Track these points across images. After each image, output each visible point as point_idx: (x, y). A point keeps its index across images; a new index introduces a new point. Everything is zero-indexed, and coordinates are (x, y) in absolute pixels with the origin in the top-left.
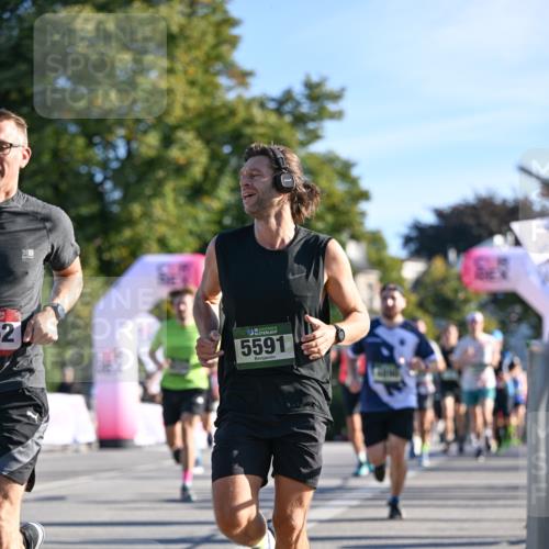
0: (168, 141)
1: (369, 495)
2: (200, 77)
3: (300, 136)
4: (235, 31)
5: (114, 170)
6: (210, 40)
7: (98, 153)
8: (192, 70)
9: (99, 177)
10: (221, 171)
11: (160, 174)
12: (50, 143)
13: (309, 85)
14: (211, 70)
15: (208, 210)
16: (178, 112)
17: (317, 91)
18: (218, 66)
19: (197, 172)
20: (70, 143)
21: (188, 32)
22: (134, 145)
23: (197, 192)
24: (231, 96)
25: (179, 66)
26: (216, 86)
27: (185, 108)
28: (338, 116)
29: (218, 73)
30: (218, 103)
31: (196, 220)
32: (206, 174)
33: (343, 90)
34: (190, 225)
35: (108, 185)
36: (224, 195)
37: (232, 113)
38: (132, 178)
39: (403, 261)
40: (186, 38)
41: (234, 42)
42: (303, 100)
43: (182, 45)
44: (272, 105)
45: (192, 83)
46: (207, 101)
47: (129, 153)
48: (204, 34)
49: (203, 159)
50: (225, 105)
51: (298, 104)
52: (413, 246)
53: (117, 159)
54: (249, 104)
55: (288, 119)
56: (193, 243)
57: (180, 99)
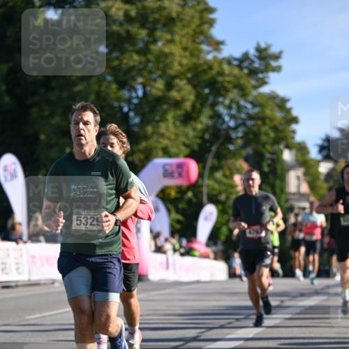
0: (169, 86)
1: (298, 311)
2: (190, 45)
3: (253, 82)
4: (212, 16)
5: (135, 105)
6: (197, 21)
7: (125, 94)
8: (184, 40)
9: (126, 109)
10: (203, 105)
11: (165, 107)
12: (95, 87)
13: (259, 50)
14: (197, 40)
15: (194, 129)
16: (176, 67)
17: (264, 54)
18: (202, 38)
19: (188, 105)
20: (108, 87)
21: (182, 17)
22: (148, 88)
23: (188, 118)
24: (210, 57)
25: (177, 38)
26: (200, 51)
27: (180, 64)
28: (278, 69)
29: (201, 43)
30: (201, 61)
31: (187, 135)
32: (193, 106)
33: (281, 52)
34: (183, 139)
35: (132, 114)
36: (205, 120)
37: (210, 68)
38: (147, 110)
39: (319, 161)
40: (181, 20)
41: (211, 23)
42: (255, 59)
43: (179, 24)
44: (235, 63)
45: (185, 49)
46: (194, 60)
47: (145, 93)
48: (193, 17)
49: (192, 97)
50: (206, 62)
51: (252, 62)
52: (325, 152)
53: (137, 97)
54: (221, 62)
55: (246, 71)
56: (185, 151)
57: (178, 58)
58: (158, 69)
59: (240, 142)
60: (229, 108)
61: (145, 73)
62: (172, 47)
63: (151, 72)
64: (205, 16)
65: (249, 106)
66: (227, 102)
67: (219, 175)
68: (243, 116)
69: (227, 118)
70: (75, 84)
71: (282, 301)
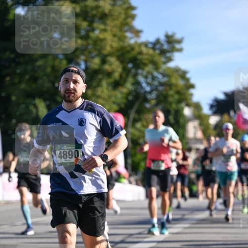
0: (104, 61)
2: (119, 33)
3: (163, 59)
4: (134, 12)
6: (123, 16)
8: (114, 30)
10: (127, 75)
11: (100, 76)
12: (51, 63)
13: (167, 37)
14: (123, 30)
15: (121, 93)
16: (108, 49)
17: (171, 39)
18: (126, 28)
19: (116, 75)
20: (60, 63)
21: (113, 13)
22: (89, 64)
23: (117, 85)
24: (132, 41)
25: (109, 28)
26: (125, 37)
27: (111, 46)
28: (180, 50)
29: (127, 31)
30: (126, 44)
31: (116, 96)
32: (121, 76)
33: (183, 38)
34: (113, 99)
36: (129, 86)
37: (133, 49)
39: (210, 116)
40: (112, 15)
41: (133, 17)
42: (165, 43)
43: (110, 18)
44: (150, 46)
45: (115, 36)
46: (121, 44)
47: (86, 67)
48: (120, 13)
49: (120, 70)
50: (130, 45)
51: (162, 45)
52: (214, 109)
54: (140, 45)
55: (158, 52)
56: (115, 107)
57: (109, 42)
58: (95, 49)
59: (153, 102)
60: (146, 77)
61: (86, 53)
62: (105, 34)
63: (90, 52)
64: (129, 12)
65: (160, 76)
66: (145, 73)
67: (138, 125)
68: (156, 83)
69: (144, 85)
70: (36, 60)
71: (184, 215)
